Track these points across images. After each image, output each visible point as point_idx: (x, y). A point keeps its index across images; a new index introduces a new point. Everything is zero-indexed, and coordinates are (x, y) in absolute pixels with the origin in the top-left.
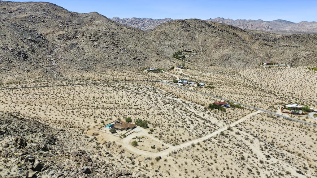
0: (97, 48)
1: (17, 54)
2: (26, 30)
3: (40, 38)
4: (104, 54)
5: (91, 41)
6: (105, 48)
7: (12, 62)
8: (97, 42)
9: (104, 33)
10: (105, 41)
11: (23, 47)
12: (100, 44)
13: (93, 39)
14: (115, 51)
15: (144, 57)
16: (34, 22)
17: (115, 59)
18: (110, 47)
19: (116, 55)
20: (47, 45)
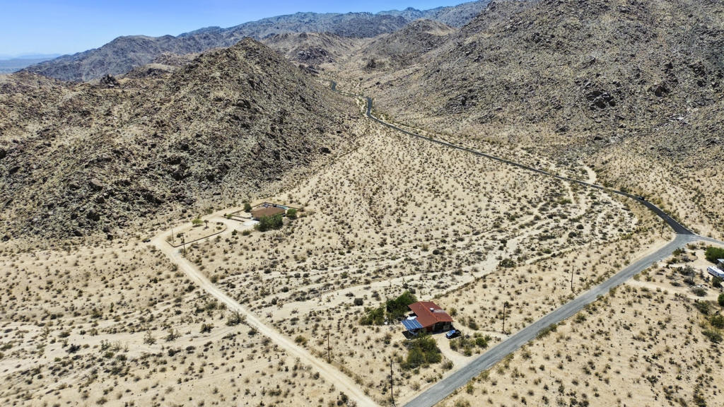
1: (589, 94)
7: (559, 109)
11: (642, 82)
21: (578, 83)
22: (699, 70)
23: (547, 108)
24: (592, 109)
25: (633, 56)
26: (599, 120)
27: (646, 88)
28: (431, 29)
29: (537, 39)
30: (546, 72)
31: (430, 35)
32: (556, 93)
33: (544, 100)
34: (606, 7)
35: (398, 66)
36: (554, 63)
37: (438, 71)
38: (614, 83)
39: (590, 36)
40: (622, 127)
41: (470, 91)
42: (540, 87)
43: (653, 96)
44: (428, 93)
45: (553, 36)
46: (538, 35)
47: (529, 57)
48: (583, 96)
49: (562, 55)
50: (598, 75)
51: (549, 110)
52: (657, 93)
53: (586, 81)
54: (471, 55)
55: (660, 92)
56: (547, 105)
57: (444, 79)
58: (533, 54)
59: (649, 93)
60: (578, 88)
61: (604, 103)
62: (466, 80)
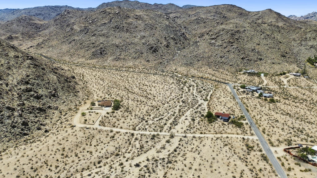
0: (212, 46)
2: (173, 30)
3: (182, 36)
4: (214, 52)
5: (210, 39)
6: (219, 46)
7: (142, 53)
8: (215, 40)
9: (227, 31)
10: (223, 39)
11: (161, 43)
12: (217, 42)
13: (213, 37)
14: (227, 50)
15: (257, 59)
16: (198, 23)
17: (221, 57)
18: (225, 45)
19: (225, 53)
20: (183, 43)
21: (144, 44)
22: (174, 39)
23: (138, 53)
24: (153, 53)
25: (154, 34)
26: (156, 57)
27: (163, 45)
28: (34, 20)
29: (117, 27)
30: (128, 40)
31: (35, 24)
32: (138, 48)
33: (135, 51)
34: (128, 16)
35: (27, 38)
36: (129, 37)
37: (74, 40)
38: (154, 44)
39: (137, 27)
40: (164, 58)
41: (101, 48)
42: (129, 46)
44: (76, 50)
45: (123, 27)
46: (117, 26)
47: (117, 34)
48: (148, 48)
49: (130, 34)
50: (148, 41)
51: (139, 54)
52: (167, 47)
53: (146, 43)
54: (88, 33)
55: (167, 46)
56: (137, 52)
57: (81, 44)
58: (119, 33)
59: (164, 47)
60: (145, 46)
61: (155, 51)
62: (94, 44)
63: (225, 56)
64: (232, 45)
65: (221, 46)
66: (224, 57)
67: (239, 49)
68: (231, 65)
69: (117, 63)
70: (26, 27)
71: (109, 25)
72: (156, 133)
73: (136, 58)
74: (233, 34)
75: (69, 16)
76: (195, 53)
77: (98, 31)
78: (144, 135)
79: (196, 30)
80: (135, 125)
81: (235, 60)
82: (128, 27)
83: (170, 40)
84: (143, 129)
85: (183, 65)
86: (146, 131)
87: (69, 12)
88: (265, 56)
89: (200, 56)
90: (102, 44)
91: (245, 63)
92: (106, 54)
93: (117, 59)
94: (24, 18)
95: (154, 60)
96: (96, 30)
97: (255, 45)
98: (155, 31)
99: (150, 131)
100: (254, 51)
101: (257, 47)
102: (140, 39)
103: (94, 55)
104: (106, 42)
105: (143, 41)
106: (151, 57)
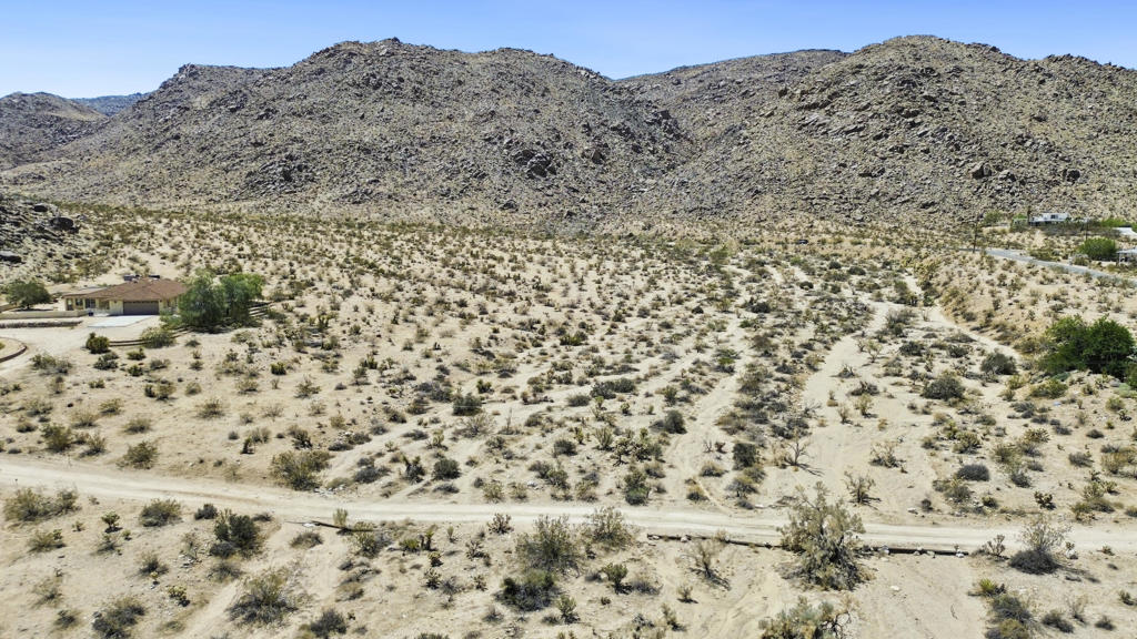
0: (811, 133)
1: (516, 156)
2: (622, 102)
3: (660, 123)
4: (827, 156)
6: (847, 132)
7: (482, 177)
8: (823, 111)
9: (876, 74)
10: (864, 104)
11: (568, 146)
12: (834, 118)
13: (812, 99)
14: (890, 143)
15: (1054, 172)
16: (717, 99)
17: (870, 175)
18: (875, 126)
19: (884, 159)
20: (667, 149)
21: (490, 139)
22: (625, 133)
23: (460, 177)
24: (531, 177)
25: (537, 111)
26: (550, 192)
27: (578, 153)
29: (372, 83)
30: (418, 129)
31: (59, 119)
32: (462, 154)
36: (422, 118)
37: (177, 138)
38: (538, 143)
39: (460, 83)
40: (584, 201)
41: (291, 158)
42: (423, 150)
43: (592, 165)
44: (177, 170)
45: (401, 80)
46: (374, 76)
47: (373, 109)
48: (509, 158)
49: (431, 108)
50: (512, 131)
51: (466, 180)
52: (595, 160)
53: (501, 138)
54: (243, 111)
55: (598, 158)
56: (459, 172)
57: (203, 149)
58: (380, 106)
59: (585, 160)
60: (495, 148)
61: (544, 168)
62: (261, 144)
63: (888, 171)
64: (913, 125)
65: (856, 130)
66: (883, 171)
67: (951, 137)
68: (925, 206)
69: (357, 213)
70: (21, 133)
71: (339, 77)
72: (576, 517)
73: (453, 193)
74: (909, 82)
75: (196, 84)
76: (732, 168)
77: (289, 100)
78: (410, 548)
79: (711, 125)
80: (334, 436)
81: (940, 185)
82: (421, 83)
83: (607, 136)
84: (415, 473)
85: (682, 214)
86: (451, 490)
87: (196, 73)
88: (1088, 162)
89: (763, 176)
90: (297, 145)
91: (998, 191)
92: (312, 181)
93: (358, 198)
94: (16, 101)
95: (540, 205)
96: (280, 97)
97: (1024, 121)
98: (540, 99)
99: (494, 496)
100: (1028, 143)
101: (1038, 129)
102: (474, 123)
103: (254, 185)
104: (315, 138)
105: (489, 129)
106: (524, 193)
